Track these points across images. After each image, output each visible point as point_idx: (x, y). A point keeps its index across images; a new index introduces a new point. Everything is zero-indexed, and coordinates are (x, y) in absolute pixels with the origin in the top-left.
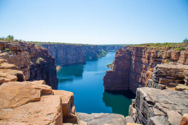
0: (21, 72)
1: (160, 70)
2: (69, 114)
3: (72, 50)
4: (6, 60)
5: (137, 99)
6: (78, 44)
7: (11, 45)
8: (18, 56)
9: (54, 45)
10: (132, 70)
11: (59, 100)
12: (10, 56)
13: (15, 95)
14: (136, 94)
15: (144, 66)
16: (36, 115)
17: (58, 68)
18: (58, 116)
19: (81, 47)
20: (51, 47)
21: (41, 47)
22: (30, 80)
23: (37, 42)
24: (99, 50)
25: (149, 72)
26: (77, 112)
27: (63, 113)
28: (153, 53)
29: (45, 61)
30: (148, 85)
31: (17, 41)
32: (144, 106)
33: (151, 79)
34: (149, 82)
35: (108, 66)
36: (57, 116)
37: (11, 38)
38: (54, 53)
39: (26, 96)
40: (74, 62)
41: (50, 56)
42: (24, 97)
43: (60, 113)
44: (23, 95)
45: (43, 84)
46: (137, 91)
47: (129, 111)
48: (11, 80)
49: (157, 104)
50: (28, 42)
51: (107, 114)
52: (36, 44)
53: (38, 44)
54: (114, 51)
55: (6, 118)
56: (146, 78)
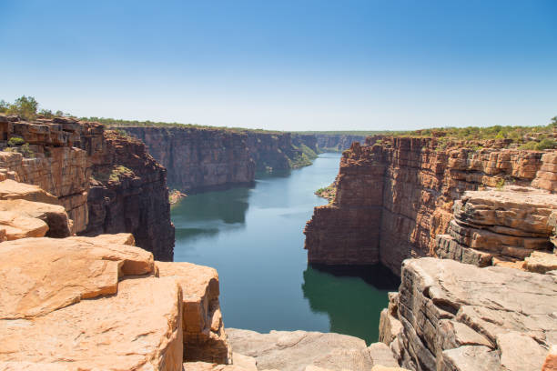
0: (59, 209)
1: (474, 206)
2: (204, 332)
3: (216, 145)
4: (12, 173)
5: (403, 292)
6: (233, 129)
7: (28, 126)
8: (51, 159)
9: (163, 130)
10: (389, 207)
11: (175, 292)
12: (24, 159)
13: (38, 277)
14: (402, 276)
15: (425, 195)
16: (102, 338)
17: (174, 198)
18: (169, 340)
19: (243, 136)
20: (155, 135)
21: (122, 134)
22: (90, 231)
23: (111, 121)
24: (296, 148)
25: (439, 211)
26: (226, 327)
27: (185, 330)
28: (455, 156)
29: (136, 178)
30: (436, 253)
31: (48, 115)
32: (425, 315)
33: (446, 233)
34: (440, 242)
35: (319, 193)
36: (166, 341)
37: (28, 105)
38: (163, 154)
39: (73, 282)
40: (223, 179)
41: (153, 163)
42: (66, 283)
43: (175, 333)
44: (63, 279)
45: (127, 243)
46: (403, 268)
47: (380, 328)
48: (25, 232)
49: (464, 310)
50: (85, 119)
51: (316, 333)
52: (109, 127)
53: (115, 126)
54: (336, 149)
55: (6, 350)
56: (431, 230)
